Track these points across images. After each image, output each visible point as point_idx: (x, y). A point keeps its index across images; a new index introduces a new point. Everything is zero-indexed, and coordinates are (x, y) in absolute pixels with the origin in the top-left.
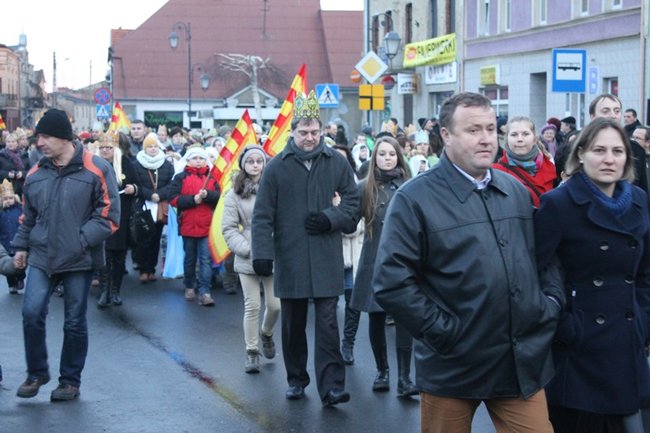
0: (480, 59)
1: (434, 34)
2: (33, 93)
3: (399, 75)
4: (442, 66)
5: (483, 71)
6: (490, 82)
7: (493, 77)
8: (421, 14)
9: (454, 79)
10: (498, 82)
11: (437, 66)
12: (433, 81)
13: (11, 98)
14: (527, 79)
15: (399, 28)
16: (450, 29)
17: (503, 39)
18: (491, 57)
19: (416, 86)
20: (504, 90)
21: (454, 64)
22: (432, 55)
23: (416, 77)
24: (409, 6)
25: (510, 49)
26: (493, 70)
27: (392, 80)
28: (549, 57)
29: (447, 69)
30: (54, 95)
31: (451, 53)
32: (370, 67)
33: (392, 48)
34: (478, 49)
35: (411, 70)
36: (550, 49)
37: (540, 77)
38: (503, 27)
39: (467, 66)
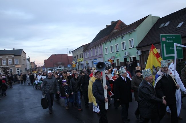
0: (86, 60)
1: (81, 58)
2: (36, 68)
5: (86, 62)
8: (79, 56)
9: (83, 63)
10: (88, 63)
11: (81, 61)
12: (81, 63)
13: (33, 68)
14: (91, 62)
15: (77, 58)
16: (82, 57)
17: (88, 58)
19: (79, 64)
20: (89, 64)
21: (83, 61)
22: (81, 60)
24: (78, 55)
25: (89, 59)
27: (76, 63)
28: (93, 60)
30: (38, 68)
32: (74, 62)
33: (76, 60)
34: (86, 59)
35: (78, 62)
37: (92, 62)
38: (88, 57)
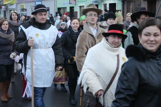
0: (20, 3)
3: (3, 6)
4: (12, 4)
5: (21, 6)
6: (23, 8)
7: (23, 7)
9: (15, 7)
10: (24, 8)
11: (11, 4)
12: (10, 8)
18: (23, 3)
19: (7, 9)
20: (26, 10)
21: (15, 4)
22: (10, 2)
23: (6, 7)
25: (26, 1)
26: (23, 5)
27: (1, 7)
28: (34, 3)
29: (13, 5)
31: (14, 2)
34: (20, 1)
35: (5, 5)
36: (34, 1)
39: (18, 4)
